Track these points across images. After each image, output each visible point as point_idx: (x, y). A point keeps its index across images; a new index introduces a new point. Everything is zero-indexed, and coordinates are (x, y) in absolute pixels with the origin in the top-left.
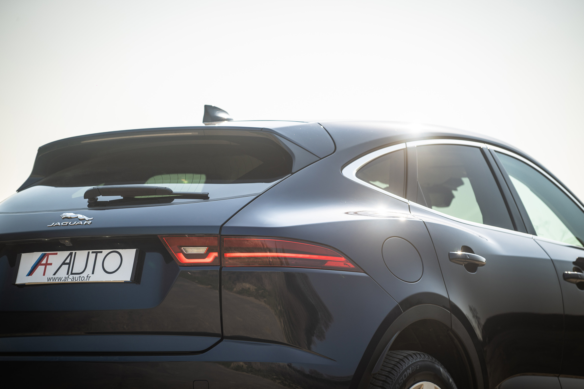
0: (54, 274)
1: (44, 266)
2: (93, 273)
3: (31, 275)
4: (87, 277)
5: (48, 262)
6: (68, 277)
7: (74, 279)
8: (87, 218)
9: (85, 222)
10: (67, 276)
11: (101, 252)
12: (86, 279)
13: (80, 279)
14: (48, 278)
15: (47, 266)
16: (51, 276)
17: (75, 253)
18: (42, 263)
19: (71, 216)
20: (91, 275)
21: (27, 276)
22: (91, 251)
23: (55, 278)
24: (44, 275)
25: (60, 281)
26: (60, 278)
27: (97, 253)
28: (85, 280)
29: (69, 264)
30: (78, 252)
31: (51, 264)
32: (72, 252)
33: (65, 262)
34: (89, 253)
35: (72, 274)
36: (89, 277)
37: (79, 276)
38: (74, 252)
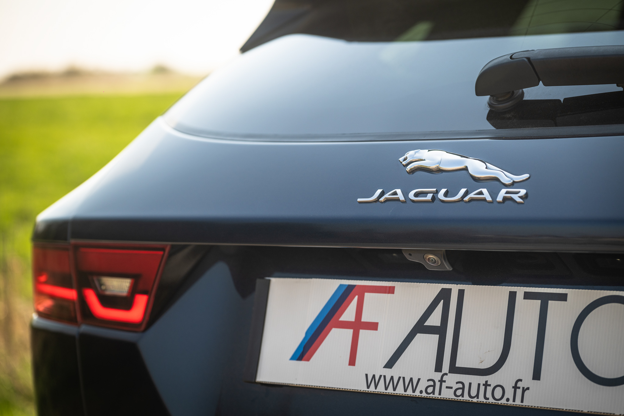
0: (390, 364)
1: (350, 332)
2: (537, 375)
3: (308, 360)
4: (515, 387)
5: (364, 319)
6: (442, 381)
7: (463, 389)
8: (506, 177)
9: (503, 193)
10: (437, 376)
11: (563, 297)
12: (509, 393)
13: (489, 395)
14: (367, 375)
15: (363, 333)
16: (379, 370)
17: (461, 293)
18: (342, 319)
19: (440, 163)
20: (527, 381)
21: (292, 358)
22: (520, 291)
23: (392, 378)
24: (352, 362)
25: (414, 391)
26: (411, 379)
27: (545, 299)
28: (508, 400)
29: (441, 331)
30: (470, 290)
31: (373, 326)
32: (450, 290)
33: (426, 324)
34: (512, 296)
35: (454, 369)
36: (524, 390)
37: (482, 379)
38: (455, 288)
